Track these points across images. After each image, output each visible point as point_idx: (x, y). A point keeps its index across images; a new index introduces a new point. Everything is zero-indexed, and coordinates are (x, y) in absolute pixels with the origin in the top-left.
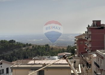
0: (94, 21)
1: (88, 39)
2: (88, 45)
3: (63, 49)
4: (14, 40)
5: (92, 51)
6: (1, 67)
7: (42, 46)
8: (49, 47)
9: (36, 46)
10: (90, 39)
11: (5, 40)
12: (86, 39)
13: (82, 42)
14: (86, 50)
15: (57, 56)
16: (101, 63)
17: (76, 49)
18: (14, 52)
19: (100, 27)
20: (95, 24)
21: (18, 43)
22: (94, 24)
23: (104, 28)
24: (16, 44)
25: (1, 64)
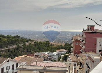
0: (88, 26)
1: (82, 41)
2: (82, 46)
3: (61, 46)
4: (19, 36)
5: (85, 52)
6: (8, 64)
7: (43, 42)
8: (49, 43)
9: (38, 42)
10: (84, 42)
11: (10, 36)
12: (81, 41)
13: (78, 43)
14: (81, 51)
15: (56, 52)
16: (92, 65)
17: (72, 49)
18: (19, 46)
19: (93, 32)
20: (90, 29)
21: (22, 39)
22: (88, 28)
23: (97, 33)
24: (20, 39)
25: (8, 61)
